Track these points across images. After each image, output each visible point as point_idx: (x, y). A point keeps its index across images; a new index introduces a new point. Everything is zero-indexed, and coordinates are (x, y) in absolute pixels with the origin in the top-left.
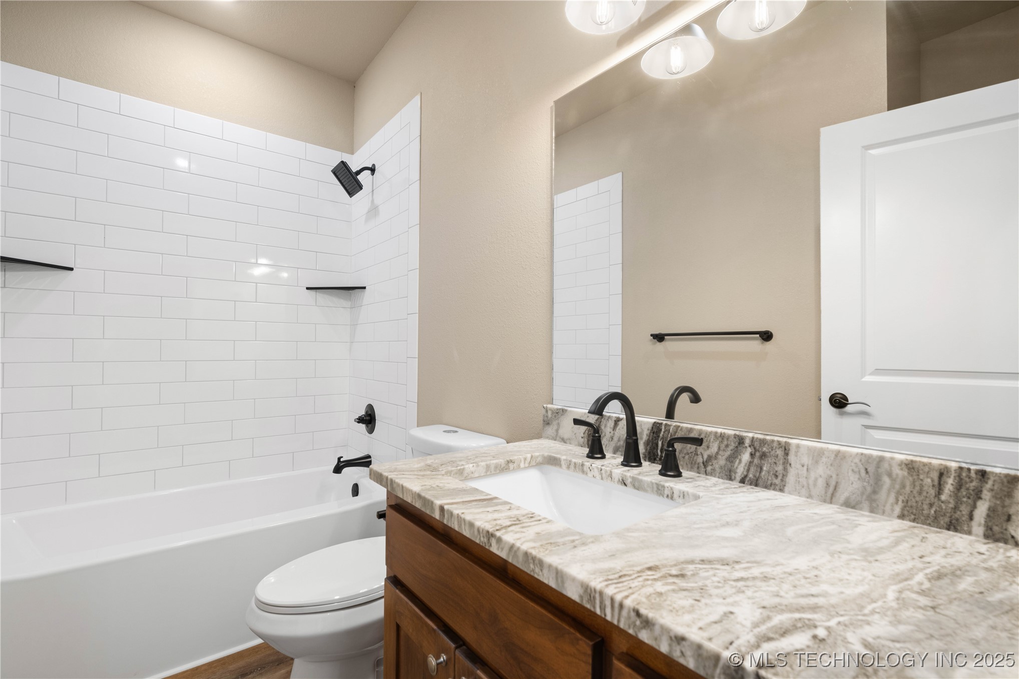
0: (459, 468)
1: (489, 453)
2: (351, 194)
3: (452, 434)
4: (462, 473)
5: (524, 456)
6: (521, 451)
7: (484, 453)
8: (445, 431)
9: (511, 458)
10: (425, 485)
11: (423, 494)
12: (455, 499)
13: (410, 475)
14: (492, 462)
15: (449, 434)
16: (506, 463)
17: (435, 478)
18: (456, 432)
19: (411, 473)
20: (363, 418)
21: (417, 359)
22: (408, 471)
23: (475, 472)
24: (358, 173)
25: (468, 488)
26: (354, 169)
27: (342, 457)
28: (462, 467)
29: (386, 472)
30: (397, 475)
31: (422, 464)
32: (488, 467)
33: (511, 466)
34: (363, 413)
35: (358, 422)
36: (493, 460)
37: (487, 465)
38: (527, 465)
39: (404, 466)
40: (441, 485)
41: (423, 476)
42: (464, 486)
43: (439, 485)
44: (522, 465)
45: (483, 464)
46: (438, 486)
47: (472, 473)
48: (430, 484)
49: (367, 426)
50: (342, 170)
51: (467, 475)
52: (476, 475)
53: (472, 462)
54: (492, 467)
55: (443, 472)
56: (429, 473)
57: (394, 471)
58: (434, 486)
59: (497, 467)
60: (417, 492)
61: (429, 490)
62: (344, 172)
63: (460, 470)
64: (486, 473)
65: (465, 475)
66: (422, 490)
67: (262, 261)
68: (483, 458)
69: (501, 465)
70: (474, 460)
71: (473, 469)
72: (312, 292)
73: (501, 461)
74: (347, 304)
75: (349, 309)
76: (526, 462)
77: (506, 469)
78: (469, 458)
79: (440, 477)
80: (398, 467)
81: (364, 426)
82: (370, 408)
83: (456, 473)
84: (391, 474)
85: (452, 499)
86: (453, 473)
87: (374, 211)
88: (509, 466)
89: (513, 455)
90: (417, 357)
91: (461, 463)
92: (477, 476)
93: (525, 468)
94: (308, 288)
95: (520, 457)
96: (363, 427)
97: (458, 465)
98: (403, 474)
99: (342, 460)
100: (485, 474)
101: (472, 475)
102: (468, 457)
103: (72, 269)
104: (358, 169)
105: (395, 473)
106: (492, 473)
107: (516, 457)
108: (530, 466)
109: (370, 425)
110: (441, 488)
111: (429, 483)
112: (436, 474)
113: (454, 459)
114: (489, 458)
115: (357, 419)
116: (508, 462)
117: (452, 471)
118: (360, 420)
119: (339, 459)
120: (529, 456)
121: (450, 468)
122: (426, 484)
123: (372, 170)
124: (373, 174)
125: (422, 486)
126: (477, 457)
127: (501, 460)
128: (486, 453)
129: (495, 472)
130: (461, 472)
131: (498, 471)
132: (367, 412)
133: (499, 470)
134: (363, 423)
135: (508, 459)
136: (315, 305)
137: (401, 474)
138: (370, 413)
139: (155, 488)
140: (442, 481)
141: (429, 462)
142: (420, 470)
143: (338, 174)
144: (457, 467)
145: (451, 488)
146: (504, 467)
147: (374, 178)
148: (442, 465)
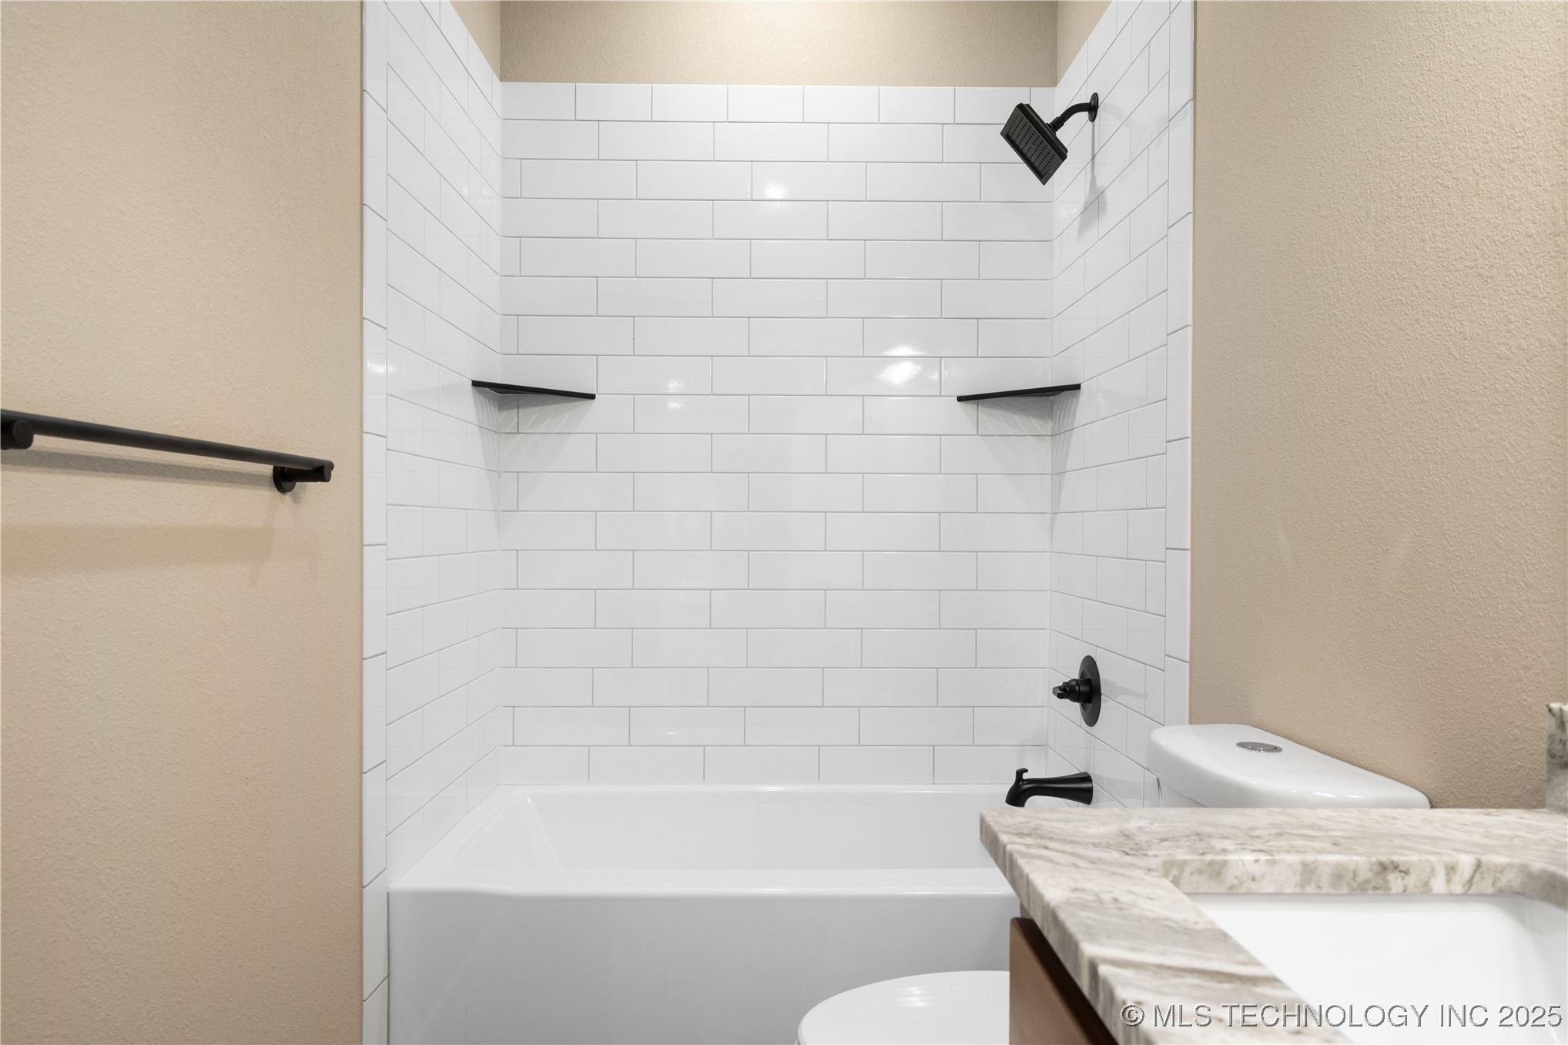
0: (1209, 857)
1: (1328, 830)
2: (1043, 174)
3: (1263, 755)
4: (1219, 874)
5: (1446, 859)
6: (1442, 839)
7: (1312, 827)
8: (1242, 745)
9: (1395, 858)
10: (1083, 890)
11: (1062, 916)
12: (1142, 951)
13: (1064, 852)
14: (1322, 858)
15: (1254, 753)
16: (1376, 868)
17: (1122, 875)
18: (1276, 749)
19: (1068, 848)
20: (1074, 686)
21: (1189, 552)
22: (1063, 841)
23: (1263, 877)
24: (1059, 122)
25: (1201, 926)
26: (1048, 119)
27: (1026, 771)
28: (1220, 858)
29: (1005, 833)
30: (1028, 846)
31: (1112, 828)
32: (1308, 872)
33: (1395, 882)
34: (1076, 675)
35: (1060, 696)
36: (1330, 852)
37: (1304, 864)
38: (1457, 888)
39: (1061, 825)
40: (1126, 899)
41: (1093, 862)
42: (1191, 916)
43: (1121, 899)
44: (1439, 885)
45: (1293, 858)
46: (1116, 900)
47: (1254, 879)
48: (1097, 889)
49: (1083, 708)
50: (1020, 127)
51: (1235, 882)
52: (1268, 887)
53: (1260, 847)
54: (1325, 875)
55: (1155, 863)
56: (1115, 855)
57: (1029, 835)
58: (1106, 897)
59: (1339, 875)
60: (1053, 904)
61: (1085, 906)
62: (1026, 128)
63: (1211, 863)
64: (1302, 886)
65: (1230, 878)
66: (1068, 902)
67: (903, 350)
68: (1300, 842)
69: (1355, 874)
70: (1268, 841)
71: (1256, 870)
72: (970, 407)
73: (1359, 860)
74: (1044, 426)
75: (1048, 438)
76: (1456, 879)
77: (1375, 888)
78: (1256, 833)
79: (1138, 873)
80: (1045, 823)
81: (1077, 705)
82: (1090, 665)
83: (1200, 872)
84: (1018, 840)
85: (1132, 949)
86: (1188, 869)
87: (1095, 203)
88: (1386, 881)
89: (1409, 849)
90: (1189, 547)
91: (1219, 844)
92: (1270, 890)
93: (1451, 897)
94: (960, 399)
95: (1432, 858)
96: (1073, 708)
97: (1213, 848)
98: (1046, 848)
99: (1025, 776)
100: (1297, 890)
101: (1254, 886)
102: (1253, 829)
103: (592, 397)
104: (1059, 114)
105: (1029, 840)
106: (1325, 891)
107: (1413, 858)
108: (1470, 893)
109: (1089, 706)
110: (1120, 909)
111: (1099, 884)
112: (1132, 865)
113: (1208, 830)
114: (1317, 845)
115: (1060, 688)
116: (1384, 868)
117: (1184, 863)
118: (1066, 692)
119: (1020, 773)
120: (1466, 862)
121: (1181, 855)
122: (1088, 886)
123: (1091, 108)
124: (1093, 119)
125: (1075, 890)
126: (1280, 835)
127: (1355, 858)
128: (1319, 828)
129: (1332, 891)
130: (1216, 871)
131: (1345, 890)
132: (1082, 675)
133: (1349, 885)
134: (1074, 699)
135: (1384, 858)
136: (976, 433)
137: (1039, 846)
138: (1088, 676)
139: (704, 778)
140: (1137, 889)
141: (1132, 826)
142: (1095, 845)
143: (1014, 138)
144: (1203, 854)
145: (1150, 915)
146: (1368, 881)
147: (1096, 127)
148: (1163, 840)
